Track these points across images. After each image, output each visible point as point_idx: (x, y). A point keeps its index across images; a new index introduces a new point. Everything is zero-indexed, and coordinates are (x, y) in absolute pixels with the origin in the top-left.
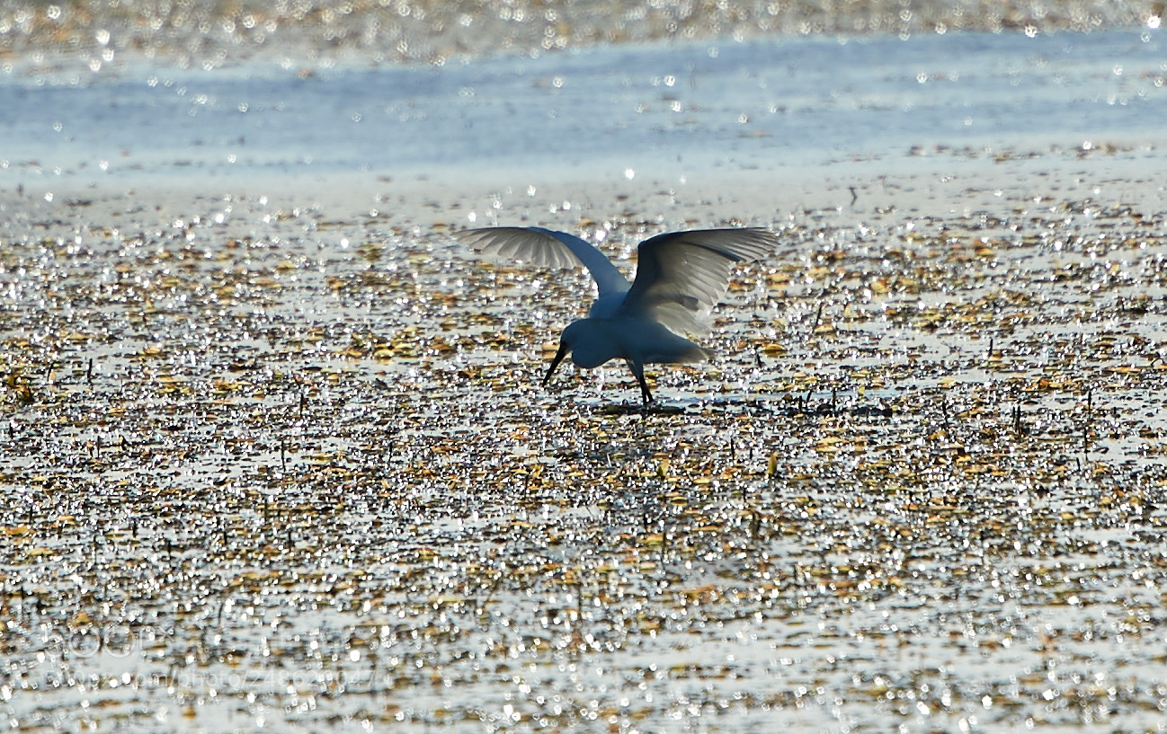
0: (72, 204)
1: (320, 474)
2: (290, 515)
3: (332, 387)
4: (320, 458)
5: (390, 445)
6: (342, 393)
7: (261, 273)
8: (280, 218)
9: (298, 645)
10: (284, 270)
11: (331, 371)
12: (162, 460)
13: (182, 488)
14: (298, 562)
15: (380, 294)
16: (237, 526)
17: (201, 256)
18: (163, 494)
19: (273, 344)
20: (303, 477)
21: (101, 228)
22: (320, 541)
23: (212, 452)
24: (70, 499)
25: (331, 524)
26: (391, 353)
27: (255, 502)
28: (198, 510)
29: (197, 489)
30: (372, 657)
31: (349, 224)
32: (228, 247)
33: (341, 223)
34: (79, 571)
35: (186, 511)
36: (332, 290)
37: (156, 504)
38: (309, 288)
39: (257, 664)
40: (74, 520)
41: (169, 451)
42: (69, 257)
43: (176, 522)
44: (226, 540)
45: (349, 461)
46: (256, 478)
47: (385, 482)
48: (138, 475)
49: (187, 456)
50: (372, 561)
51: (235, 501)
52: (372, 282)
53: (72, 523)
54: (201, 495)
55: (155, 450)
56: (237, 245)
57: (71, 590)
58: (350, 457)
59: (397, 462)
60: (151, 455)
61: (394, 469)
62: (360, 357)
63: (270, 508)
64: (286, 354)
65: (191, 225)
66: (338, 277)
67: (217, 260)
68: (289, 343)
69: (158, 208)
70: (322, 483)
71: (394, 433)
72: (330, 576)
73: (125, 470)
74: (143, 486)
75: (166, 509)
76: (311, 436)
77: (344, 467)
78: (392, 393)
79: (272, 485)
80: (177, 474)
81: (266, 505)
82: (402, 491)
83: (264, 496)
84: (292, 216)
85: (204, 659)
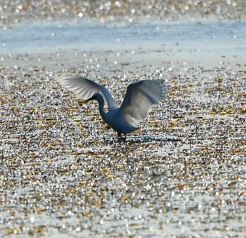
0: (123, 65)
1: (202, 152)
2: (193, 165)
3: (206, 123)
4: (202, 146)
5: (225, 142)
6: (210, 125)
7: (183, 87)
8: (189, 69)
9: (195, 206)
10: (191, 86)
11: (206, 118)
12: (152, 147)
13: (158, 156)
14: (195, 179)
15: (222, 94)
16: (176, 168)
17: (164, 82)
18: (152, 158)
19: (187, 110)
20: (197, 152)
21: (132, 73)
22: (202, 173)
23: (168, 144)
24: (122, 159)
25: (206, 168)
26: (225, 113)
27: (182, 161)
28: (163, 163)
29: (163, 157)
30: (219, 210)
31: (212, 71)
32: (173, 78)
33: (209, 71)
34: (125, 182)
35: (160, 163)
36: (206, 92)
37: (150, 161)
38: (199, 92)
39: (182, 212)
40: (123, 166)
41: (154, 144)
42: (122, 82)
43: (156, 167)
44: (172, 172)
45: (212, 147)
46: (182, 152)
47: (223, 154)
48: (144, 152)
49: (160, 146)
50: (219, 179)
51: (175, 160)
52: (219, 90)
53: (123, 167)
54: (164, 158)
55: (149, 144)
56: (176, 78)
57: (123, 189)
58: (212, 146)
59: (227, 148)
60: (148, 145)
61: (226, 150)
62: (215, 114)
63: (186, 162)
64: (192, 113)
65: (161, 72)
66: (208, 88)
67: (169, 83)
68: (192, 109)
69: (150, 66)
70: (203, 154)
71: (226, 138)
72: (205, 184)
73: (140, 150)
74: (146, 155)
75: (153, 163)
76: (199, 139)
77: (210, 149)
78: (226, 126)
79: (187, 155)
80: (156, 151)
81: (185, 161)
82: (229, 157)
83: (185, 159)
84: (193, 69)
85: (165, 211)
